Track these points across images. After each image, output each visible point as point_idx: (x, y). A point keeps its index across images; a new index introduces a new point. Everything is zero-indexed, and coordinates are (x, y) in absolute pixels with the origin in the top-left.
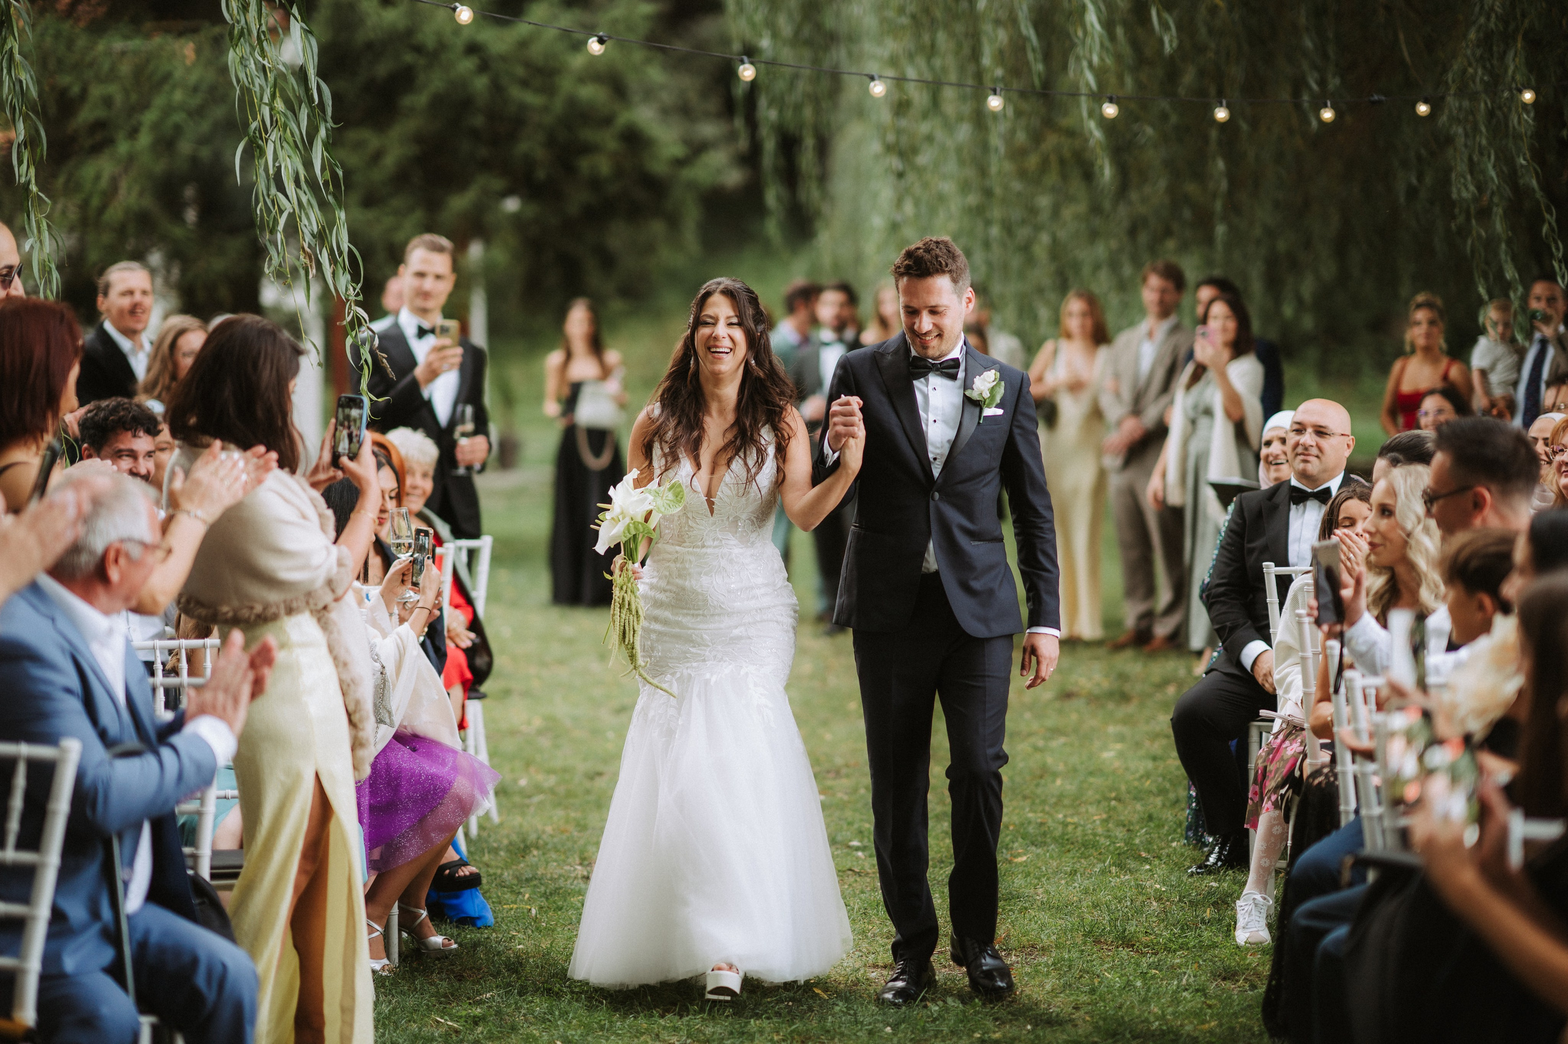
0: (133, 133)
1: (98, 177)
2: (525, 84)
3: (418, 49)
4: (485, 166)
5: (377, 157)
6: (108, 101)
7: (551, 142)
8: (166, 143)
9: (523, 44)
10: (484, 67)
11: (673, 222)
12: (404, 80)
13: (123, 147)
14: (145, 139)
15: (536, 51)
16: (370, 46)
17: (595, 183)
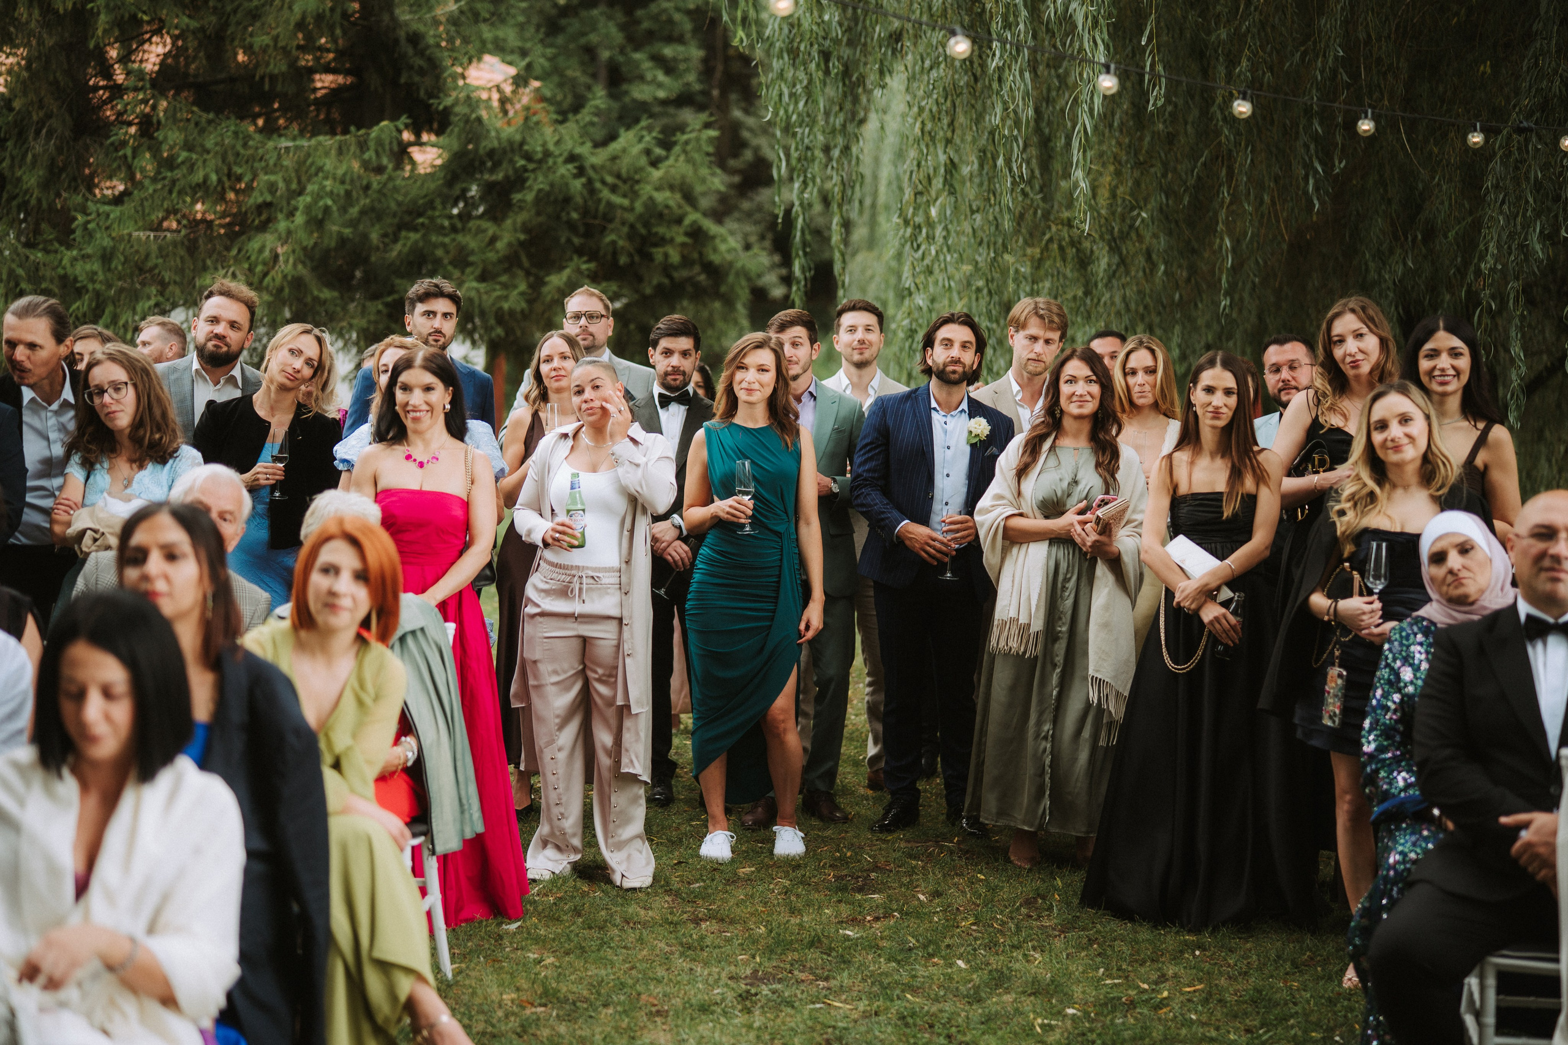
0: (291, 214)
1: (261, 250)
2: (614, 189)
3: (528, 157)
4: (580, 252)
5: (493, 240)
6: (272, 188)
7: (632, 235)
8: (317, 223)
9: (614, 158)
10: (581, 171)
11: (729, 302)
12: (518, 181)
13: (282, 225)
14: (300, 219)
15: (624, 165)
16: (491, 153)
17: (667, 269)
